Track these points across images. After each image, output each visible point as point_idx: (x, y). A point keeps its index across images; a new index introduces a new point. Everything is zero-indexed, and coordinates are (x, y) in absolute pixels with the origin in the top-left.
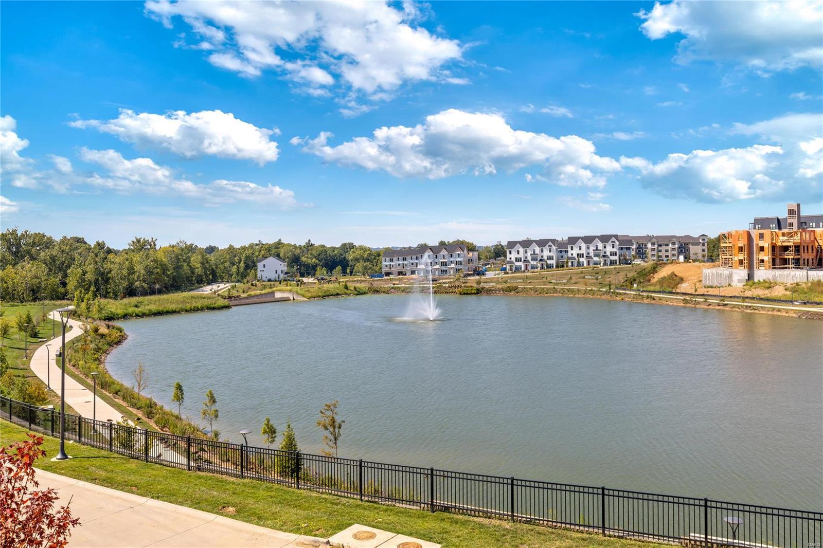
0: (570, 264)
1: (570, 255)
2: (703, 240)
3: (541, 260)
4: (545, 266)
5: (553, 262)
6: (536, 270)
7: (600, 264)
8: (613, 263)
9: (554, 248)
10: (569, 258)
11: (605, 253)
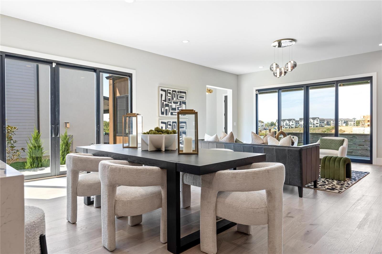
0: (300, 127)
1: (300, 124)
2: (354, 120)
3: (289, 125)
4: (291, 127)
5: (294, 126)
6: (287, 128)
7: (312, 127)
8: (317, 126)
9: (294, 122)
10: (300, 125)
11: (314, 123)
